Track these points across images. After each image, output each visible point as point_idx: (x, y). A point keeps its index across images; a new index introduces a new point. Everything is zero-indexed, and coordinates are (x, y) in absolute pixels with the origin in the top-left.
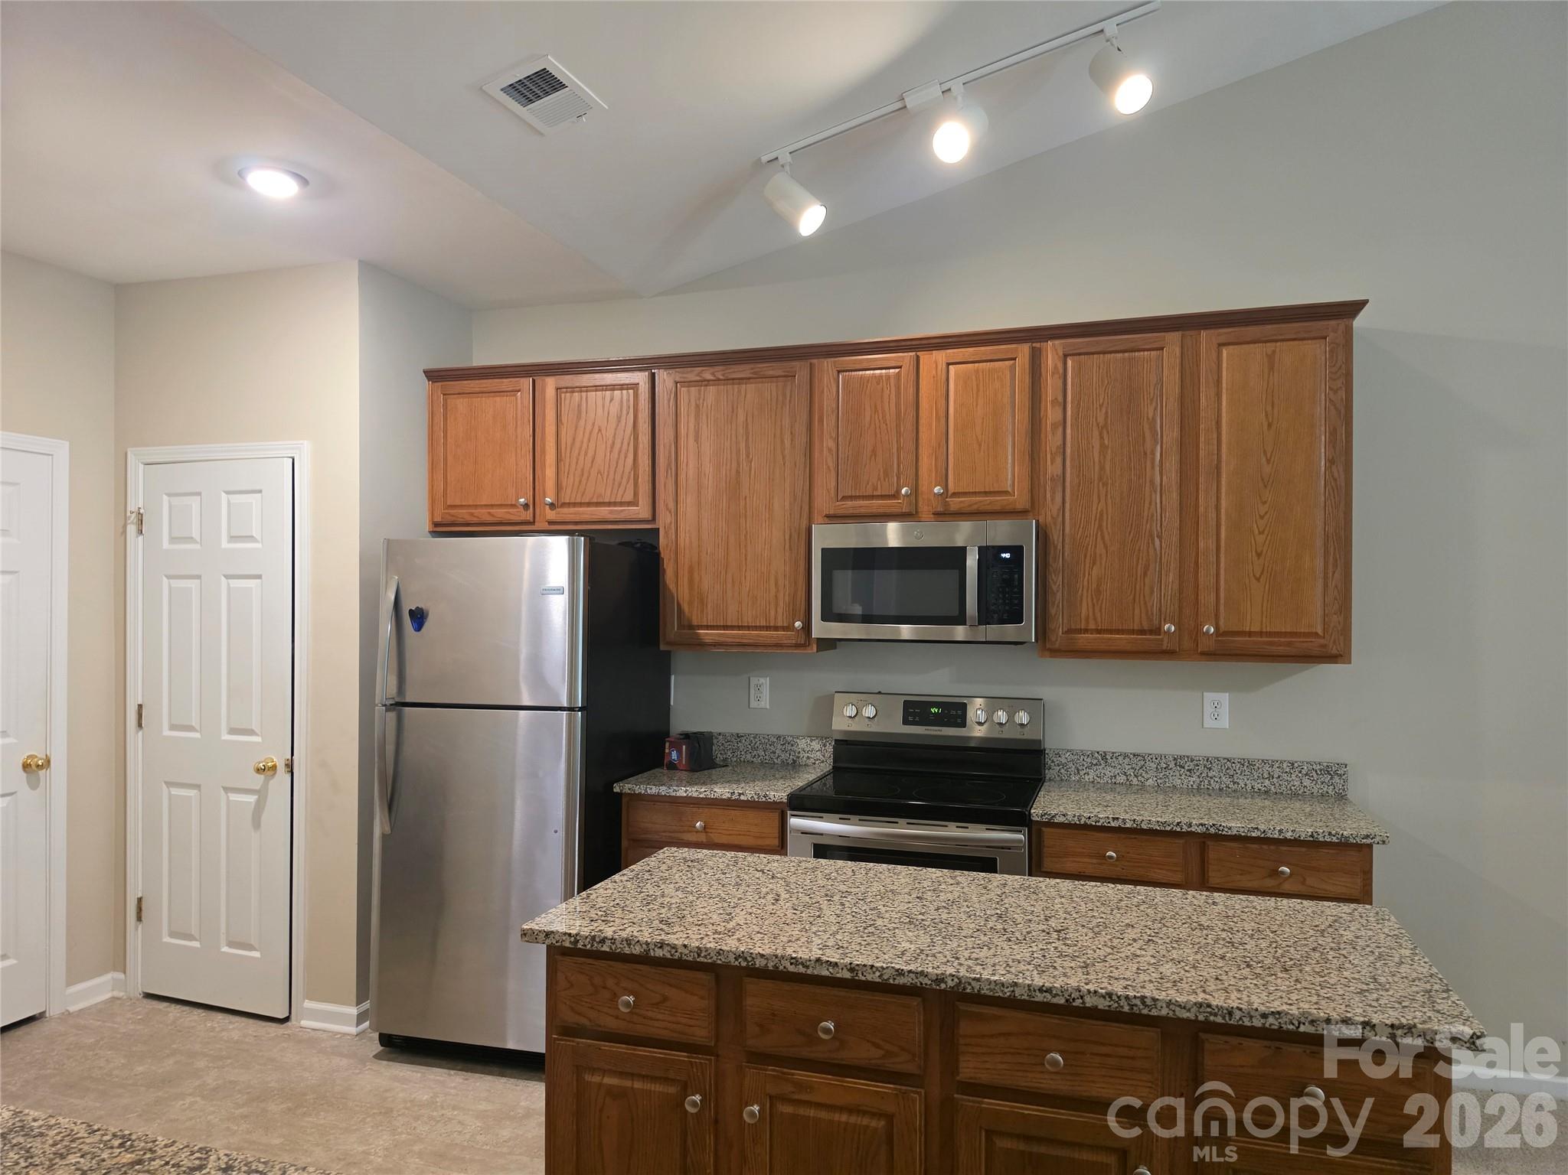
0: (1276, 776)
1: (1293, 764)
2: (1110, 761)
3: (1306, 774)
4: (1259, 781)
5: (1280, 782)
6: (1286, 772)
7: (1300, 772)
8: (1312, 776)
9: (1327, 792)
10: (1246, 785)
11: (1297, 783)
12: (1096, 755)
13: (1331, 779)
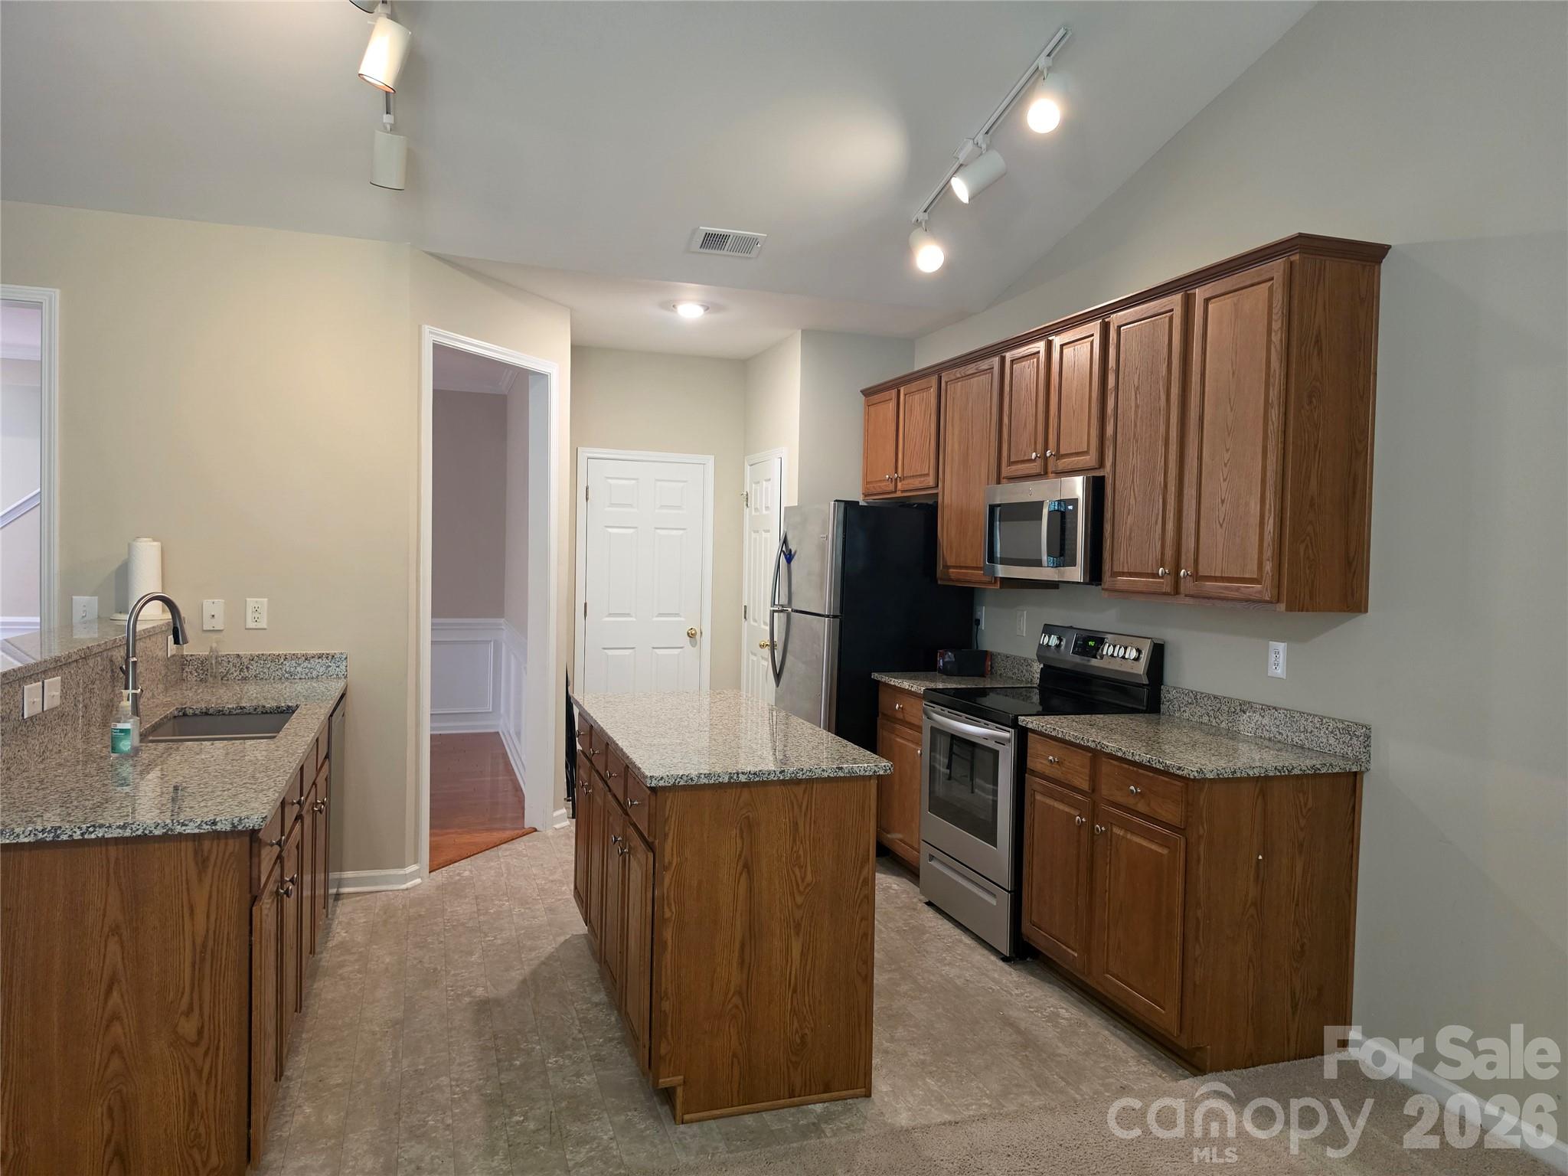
0: (1309, 731)
1: (1322, 721)
2: (1199, 701)
3: (1332, 732)
4: (1297, 734)
5: (1312, 738)
6: (1317, 728)
7: (1327, 729)
8: (1336, 735)
9: (1347, 754)
10: (1287, 737)
11: (1325, 740)
12: (1191, 694)
13: (1351, 739)
